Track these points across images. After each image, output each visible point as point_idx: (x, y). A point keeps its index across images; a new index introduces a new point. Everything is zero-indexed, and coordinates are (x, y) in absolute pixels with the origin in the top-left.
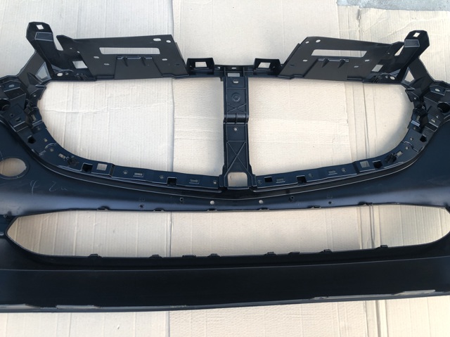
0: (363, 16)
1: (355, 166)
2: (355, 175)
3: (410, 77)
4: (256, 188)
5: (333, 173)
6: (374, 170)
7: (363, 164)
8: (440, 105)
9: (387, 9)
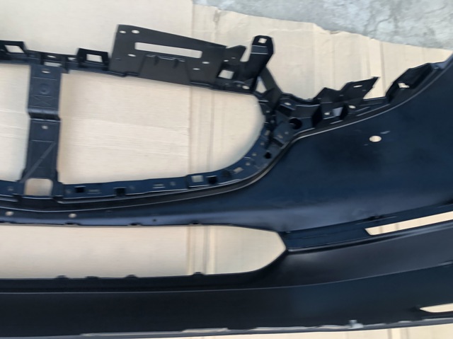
0: (222, 18)
1: (186, 181)
2: (185, 190)
3: (261, 88)
4: (60, 199)
5: (160, 186)
6: (207, 186)
7: (196, 179)
8: (292, 121)
9: (249, 14)
